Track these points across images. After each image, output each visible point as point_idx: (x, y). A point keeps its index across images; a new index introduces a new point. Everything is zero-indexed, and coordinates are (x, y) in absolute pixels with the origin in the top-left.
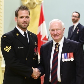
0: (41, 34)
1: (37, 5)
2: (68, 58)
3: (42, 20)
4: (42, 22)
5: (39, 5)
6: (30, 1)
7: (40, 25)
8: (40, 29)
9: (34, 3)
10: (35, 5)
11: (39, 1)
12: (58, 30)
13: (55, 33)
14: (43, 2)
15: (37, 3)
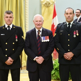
0: (54, 24)
1: (51, 4)
2: (45, 40)
3: (55, 15)
4: (55, 16)
5: (53, 4)
6: (46, 2)
7: (53, 18)
8: (54, 21)
9: (49, 4)
10: (50, 5)
11: (53, 2)
12: (40, 21)
13: (38, 23)
14: (55, 2)
15: (51, 3)
